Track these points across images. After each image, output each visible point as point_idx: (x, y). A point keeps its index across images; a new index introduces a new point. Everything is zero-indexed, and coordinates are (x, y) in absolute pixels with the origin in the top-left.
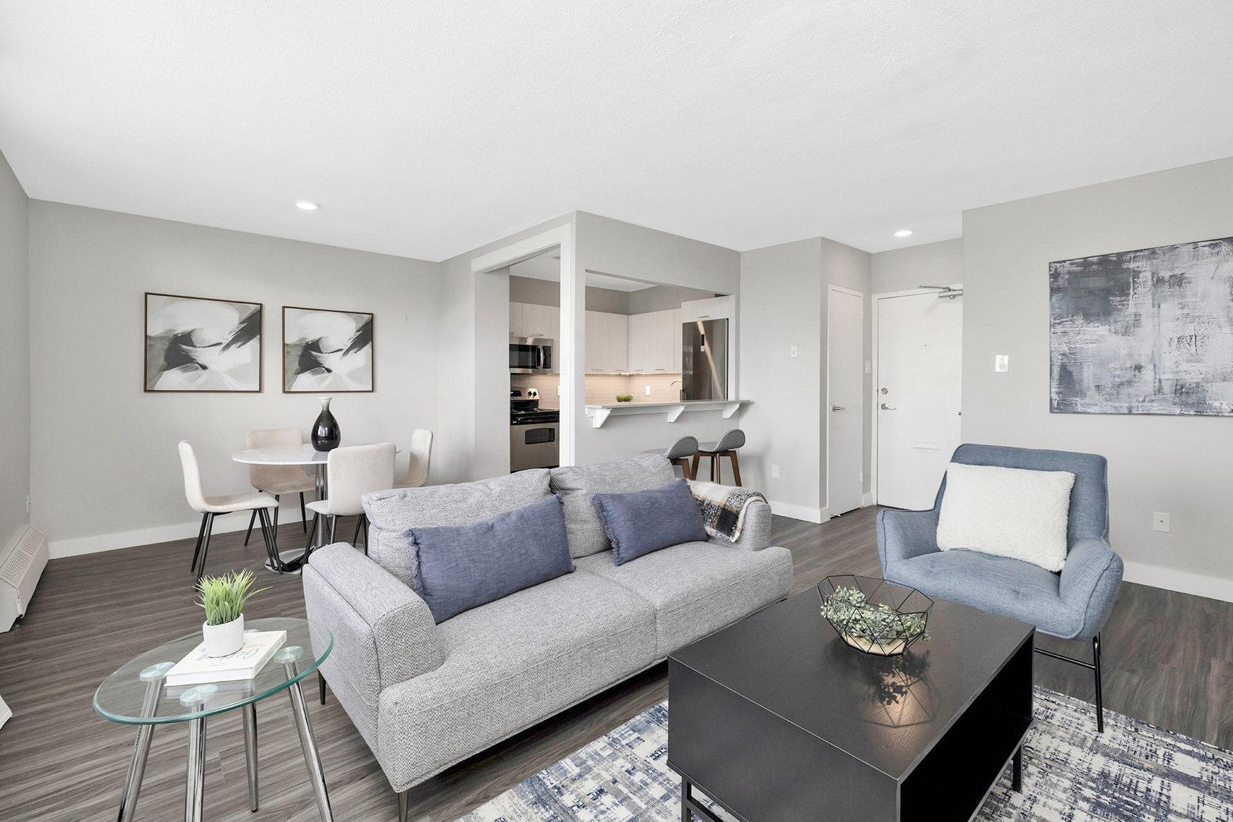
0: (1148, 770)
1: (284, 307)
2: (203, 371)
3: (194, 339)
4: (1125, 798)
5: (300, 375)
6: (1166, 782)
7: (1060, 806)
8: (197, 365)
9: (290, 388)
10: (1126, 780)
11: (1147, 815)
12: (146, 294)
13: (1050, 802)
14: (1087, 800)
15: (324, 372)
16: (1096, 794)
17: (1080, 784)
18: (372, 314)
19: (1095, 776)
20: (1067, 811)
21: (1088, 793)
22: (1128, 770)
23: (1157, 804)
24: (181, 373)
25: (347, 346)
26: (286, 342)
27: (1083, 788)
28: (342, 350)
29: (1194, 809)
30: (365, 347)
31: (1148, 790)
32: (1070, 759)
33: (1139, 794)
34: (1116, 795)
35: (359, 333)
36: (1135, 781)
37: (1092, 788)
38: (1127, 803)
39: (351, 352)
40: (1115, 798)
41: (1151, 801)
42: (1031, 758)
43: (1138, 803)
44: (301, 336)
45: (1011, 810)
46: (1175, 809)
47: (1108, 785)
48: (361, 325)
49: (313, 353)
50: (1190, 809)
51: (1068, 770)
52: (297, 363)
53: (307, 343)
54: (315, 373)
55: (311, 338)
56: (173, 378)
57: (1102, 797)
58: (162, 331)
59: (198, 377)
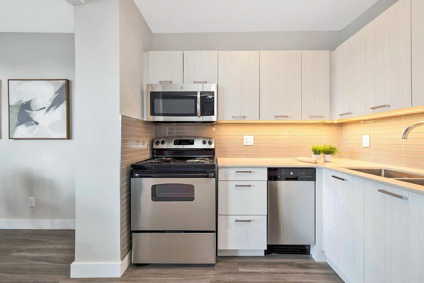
1: (9, 80)
5: (19, 127)
15: (33, 124)
26: (10, 104)
28: (45, 108)
30: (62, 105)
35: (57, 95)
39: (52, 109)
44: (19, 99)
48: (58, 88)
49: (27, 111)
52: (17, 119)
54: (28, 125)
55: (25, 100)
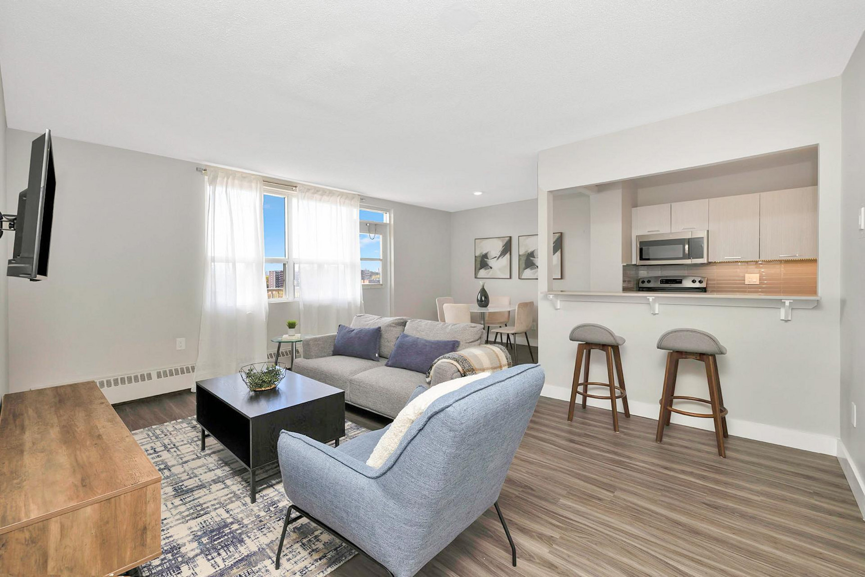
0: (231, 567)
2: (491, 269)
3: (488, 256)
4: (222, 539)
5: (525, 270)
6: (218, 569)
7: (235, 511)
8: (489, 267)
10: (232, 549)
11: (207, 541)
13: (240, 510)
14: (232, 523)
16: (233, 529)
17: (243, 527)
19: (243, 536)
20: (231, 513)
21: (235, 526)
22: (237, 556)
23: (208, 550)
24: (485, 270)
27: (239, 526)
29: (194, 566)
31: (219, 554)
32: (261, 534)
33: (219, 547)
34: (226, 537)
36: (229, 554)
37: (237, 530)
38: (219, 538)
40: (225, 535)
41: (212, 549)
42: (271, 517)
43: (216, 543)
44: (526, 250)
45: (243, 495)
46: (201, 556)
47: (233, 537)
50: (195, 564)
51: (254, 528)
52: (524, 264)
54: (532, 269)
56: (483, 273)
57: (229, 531)
58: (480, 253)
59: (489, 272)
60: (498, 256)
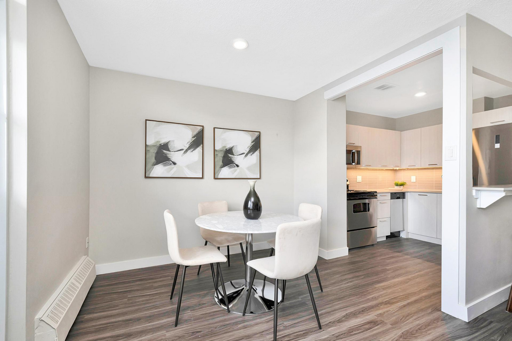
2: (174, 165)
3: (169, 147)
8: (171, 162)
9: (218, 176)
12: (146, 120)
18: (260, 132)
24: (163, 167)
25: (247, 151)
28: (244, 153)
48: (254, 138)
53: (226, 149)
56: (159, 170)
58: (154, 142)
59: (172, 169)
60: (185, 148)
